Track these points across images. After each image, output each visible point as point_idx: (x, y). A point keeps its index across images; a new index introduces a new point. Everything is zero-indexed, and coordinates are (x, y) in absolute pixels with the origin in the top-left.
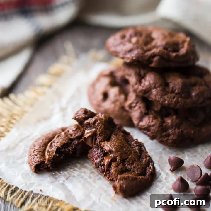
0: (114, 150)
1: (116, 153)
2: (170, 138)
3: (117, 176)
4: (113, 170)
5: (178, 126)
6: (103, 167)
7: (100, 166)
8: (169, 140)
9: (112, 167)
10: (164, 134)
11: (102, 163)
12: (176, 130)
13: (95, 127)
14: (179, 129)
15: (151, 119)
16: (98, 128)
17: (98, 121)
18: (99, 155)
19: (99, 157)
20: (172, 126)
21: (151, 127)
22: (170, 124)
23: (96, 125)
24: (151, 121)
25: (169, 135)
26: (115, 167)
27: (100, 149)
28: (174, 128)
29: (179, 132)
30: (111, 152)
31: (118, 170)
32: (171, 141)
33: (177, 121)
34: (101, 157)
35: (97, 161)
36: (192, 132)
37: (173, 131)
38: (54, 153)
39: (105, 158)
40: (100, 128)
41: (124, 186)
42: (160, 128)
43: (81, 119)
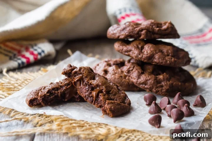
0: (100, 84)
1: (102, 86)
2: (163, 88)
3: (106, 101)
4: (101, 98)
5: (168, 80)
6: (92, 98)
7: (89, 98)
8: (163, 90)
9: (100, 97)
10: (159, 85)
11: (91, 95)
12: (168, 82)
13: (81, 74)
14: (169, 81)
15: (147, 75)
16: (83, 74)
17: (82, 69)
18: (87, 89)
19: (88, 91)
20: (164, 80)
21: (148, 81)
22: (162, 78)
23: (82, 71)
24: (147, 77)
25: (162, 86)
26: (103, 96)
27: (87, 86)
28: (165, 81)
29: (170, 84)
30: (97, 86)
31: (105, 98)
32: (164, 90)
33: (167, 76)
34: (89, 91)
35: (86, 94)
36: (180, 84)
37: (165, 83)
38: (46, 93)
39: (92, 92)
40: (85, 72)
41: (112, 108)
42: (155, 81)
43: (69, 71)
